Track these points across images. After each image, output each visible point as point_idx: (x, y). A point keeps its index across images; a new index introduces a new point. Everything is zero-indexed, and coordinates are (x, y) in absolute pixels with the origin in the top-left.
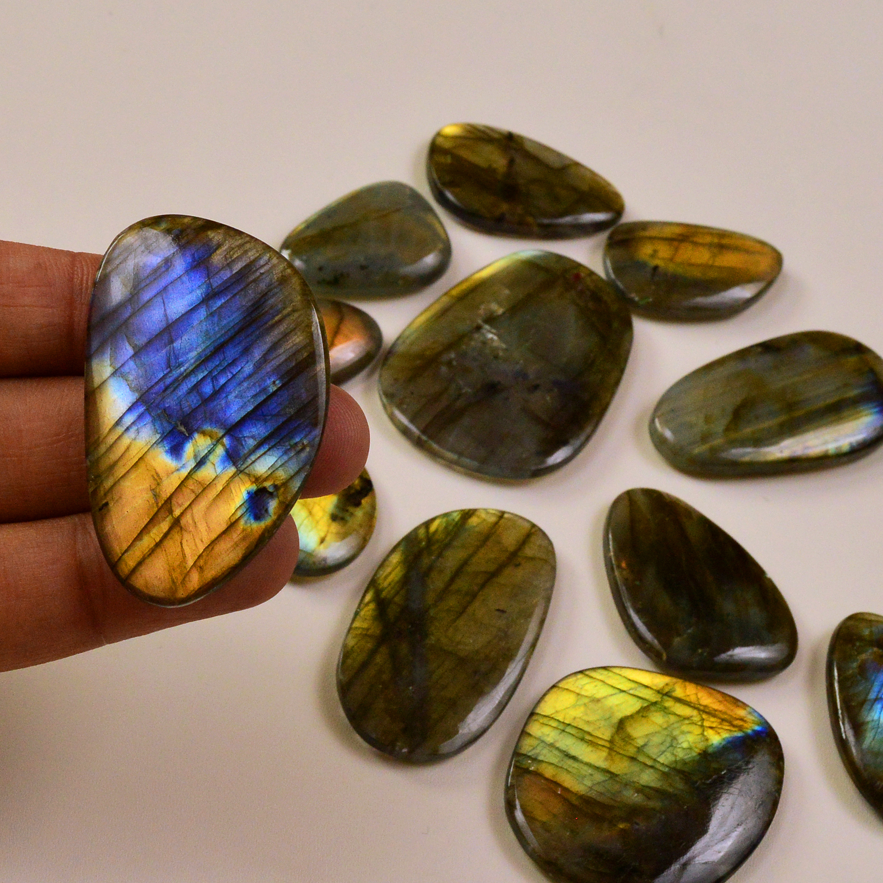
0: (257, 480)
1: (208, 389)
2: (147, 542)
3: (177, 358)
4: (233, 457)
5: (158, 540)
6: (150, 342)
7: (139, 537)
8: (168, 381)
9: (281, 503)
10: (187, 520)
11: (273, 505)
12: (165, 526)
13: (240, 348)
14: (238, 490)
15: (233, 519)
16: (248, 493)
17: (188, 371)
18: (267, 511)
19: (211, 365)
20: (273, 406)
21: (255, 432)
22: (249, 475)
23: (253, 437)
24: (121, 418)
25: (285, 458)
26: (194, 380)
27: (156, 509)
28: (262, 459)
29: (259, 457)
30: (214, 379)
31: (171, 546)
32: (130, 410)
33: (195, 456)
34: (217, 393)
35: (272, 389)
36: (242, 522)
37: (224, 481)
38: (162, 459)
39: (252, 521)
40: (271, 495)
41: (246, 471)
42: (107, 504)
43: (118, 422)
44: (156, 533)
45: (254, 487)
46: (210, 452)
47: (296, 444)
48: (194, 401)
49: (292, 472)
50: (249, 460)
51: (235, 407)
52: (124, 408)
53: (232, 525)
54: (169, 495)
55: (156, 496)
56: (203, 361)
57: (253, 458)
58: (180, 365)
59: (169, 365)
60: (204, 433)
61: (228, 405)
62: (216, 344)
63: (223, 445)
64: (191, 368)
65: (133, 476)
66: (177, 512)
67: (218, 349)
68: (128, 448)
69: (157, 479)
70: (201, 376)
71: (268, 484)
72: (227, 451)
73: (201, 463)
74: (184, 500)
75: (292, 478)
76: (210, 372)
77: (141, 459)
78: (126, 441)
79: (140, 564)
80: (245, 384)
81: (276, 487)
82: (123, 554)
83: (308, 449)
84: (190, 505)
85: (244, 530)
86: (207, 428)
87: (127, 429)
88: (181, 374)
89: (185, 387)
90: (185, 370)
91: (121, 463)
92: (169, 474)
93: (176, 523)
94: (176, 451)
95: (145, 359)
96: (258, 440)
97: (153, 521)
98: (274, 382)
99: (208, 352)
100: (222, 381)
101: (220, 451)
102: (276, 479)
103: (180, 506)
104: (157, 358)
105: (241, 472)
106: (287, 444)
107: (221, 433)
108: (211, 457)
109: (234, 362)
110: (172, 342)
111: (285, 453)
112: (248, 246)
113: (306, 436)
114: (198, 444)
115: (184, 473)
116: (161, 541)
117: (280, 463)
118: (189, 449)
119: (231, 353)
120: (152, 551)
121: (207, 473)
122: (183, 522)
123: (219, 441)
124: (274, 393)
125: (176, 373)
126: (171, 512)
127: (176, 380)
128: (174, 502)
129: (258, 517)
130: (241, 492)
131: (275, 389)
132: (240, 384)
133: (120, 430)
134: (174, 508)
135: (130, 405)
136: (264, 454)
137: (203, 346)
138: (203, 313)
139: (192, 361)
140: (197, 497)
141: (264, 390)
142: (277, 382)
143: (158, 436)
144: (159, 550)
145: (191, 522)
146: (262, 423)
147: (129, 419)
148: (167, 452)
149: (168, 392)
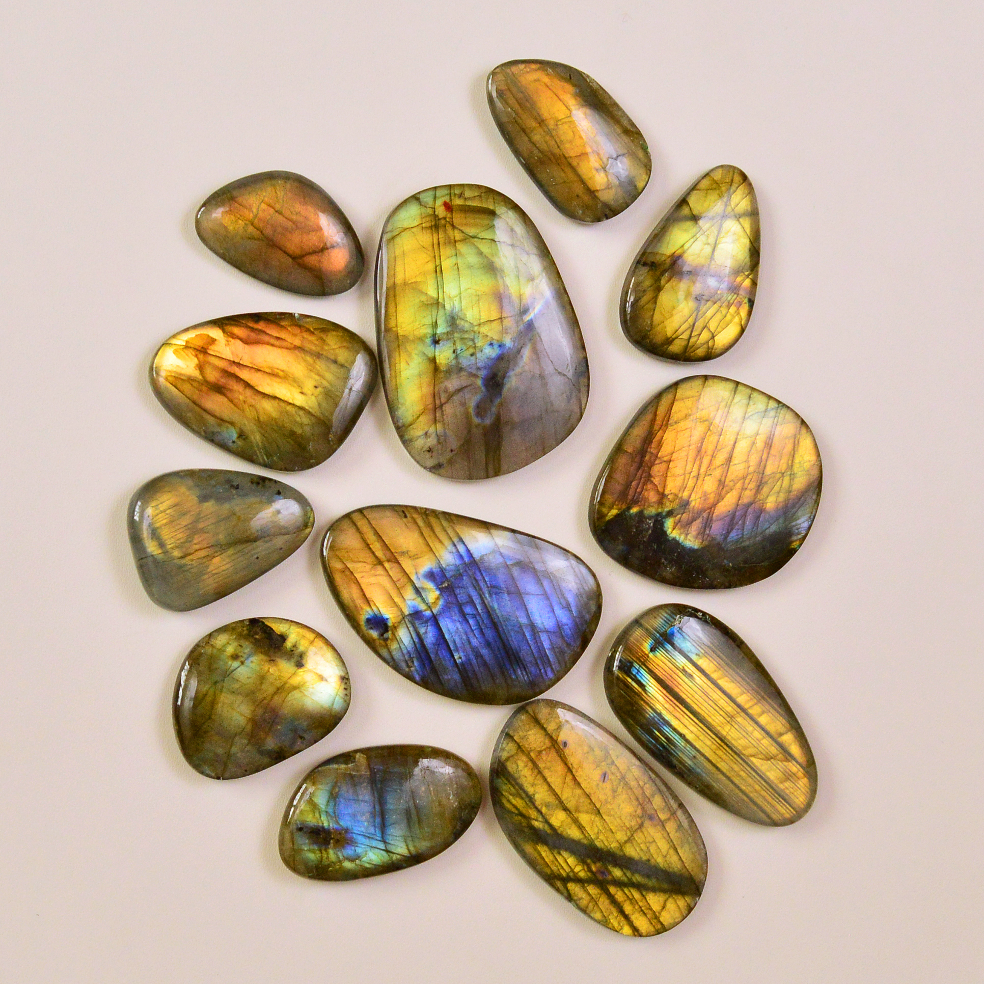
0: (395, 628)
1: (468, 610)
2: (371, 538)
3: (496, 594)
4: (416, 615)
5: (371, 546)
6: (512, 577)
7: (376, 533)
8: (482, 584)
9: (374, 640)
10: (380, 570)
11: (374, 634)
12: (379, 554)
13: (491, 640)
14: (391, 612)
15: (372, 604)
16: (387, 619)
17: (485, 599)
18: (371, 628)
19: (484, 616)
20: (443, 653)
21: (430, 637)
22: (400, 622)
23: (426, 632)
24: (464, 544)
25: (405, 651)
26: (477, 601)
27: (393, 551)
28: (409, 635)
29: (410, 633)
30: (474, 616)
31: (365, 555)
32: (468, 551)
33: (423, 588)
34: (464, 616)
36: (368, 609)
37: (400, 604)
38: (427, 564)
39: (367, 617)
40: (382, 635)
41: (403, 622)
42: (406, 517)
43: (461, 540)
44: (376, 547)
45: (390, 624)
46: (423, 599)
47: (413, 662)
48: (462, 597)
49: (394, 653)
50: (410, 625)
51: (451, 625)
52: (470, 547)
53: (368, 601)
54: (401, 562)
55: (403, 553)
56: (488, 612)
57: (411, 629)
58: (491, 595)
59: (493, 587)
60: (438, 599)
61: (454, 621)
62: (499, 624)
63: (425, 610)
64: (486, 601)
65: (421, 541)
66: (387, 565)
67: (495, 625)
68: (440, 541)
69: (414, 557)
70: (479, 608)
71: (389, 634)
72: (421, 612)
73: (417, 591)
74: (394, 572)
75: (390, 652)
76: (479, 614)
77: (431, 550)
78: (447, 542)
79: (358, 529)
80: (464, 637)
81: (386, 640)
82: (367, 519)
83: (407, 669)
84: (390, 576)
85: (362, 608)
86: (441, 603)
87: (455, 545)
88: (484, 594)
89: (473, 593)
90: (486, 598)
91: (431, 533)
92: (416, 567)
93: (380, 563)
94: (431, 576)
95: (503, 570)
96: (423, 636)
97: (385, 546)
98: (460, 658)
99: (494, 616)
100: (471, 621)
101: (422, 607)
102: (392, 640)
103: (391, 568)
104: (500, 580)
105: (404, 618)
106: (414, 656)
107: (435, 611)
108: (419, 599)
109: (482, 633)
110: (509, 593)
111: (408, 652)
112: (563, 666)
113: (416, 669)
114: (432, 594)
115: (414, 578)
116: (370, 548)
117: (402, 647)
118: (430, 585)
119: (489, 633)
120: (364, 541)
121: (409, 594)
122: (379, 568)
123: (430, 608)
124: (453, 656)
125: (485, 590)
126: (388, 561)
127: (481, 589)
128: (395, 565)
129: (368, 621)
130: (389, 614)
131: (456, 657)
132: (466, 634)
133: (455, 540)
134: (390, 563)
135: (471, 552)
136: (412, 638)
137: (499, 614)
138: (523, 620)
139: (491, 604)
140: (394, 582)
141: (457, 650)
142: (460, 660)
143: (444, 566)
144: (364, 545)
145: (378, 573)
146: (434, 641)
147: (461, 549)
148: (431, 569)
149: (474, 582)
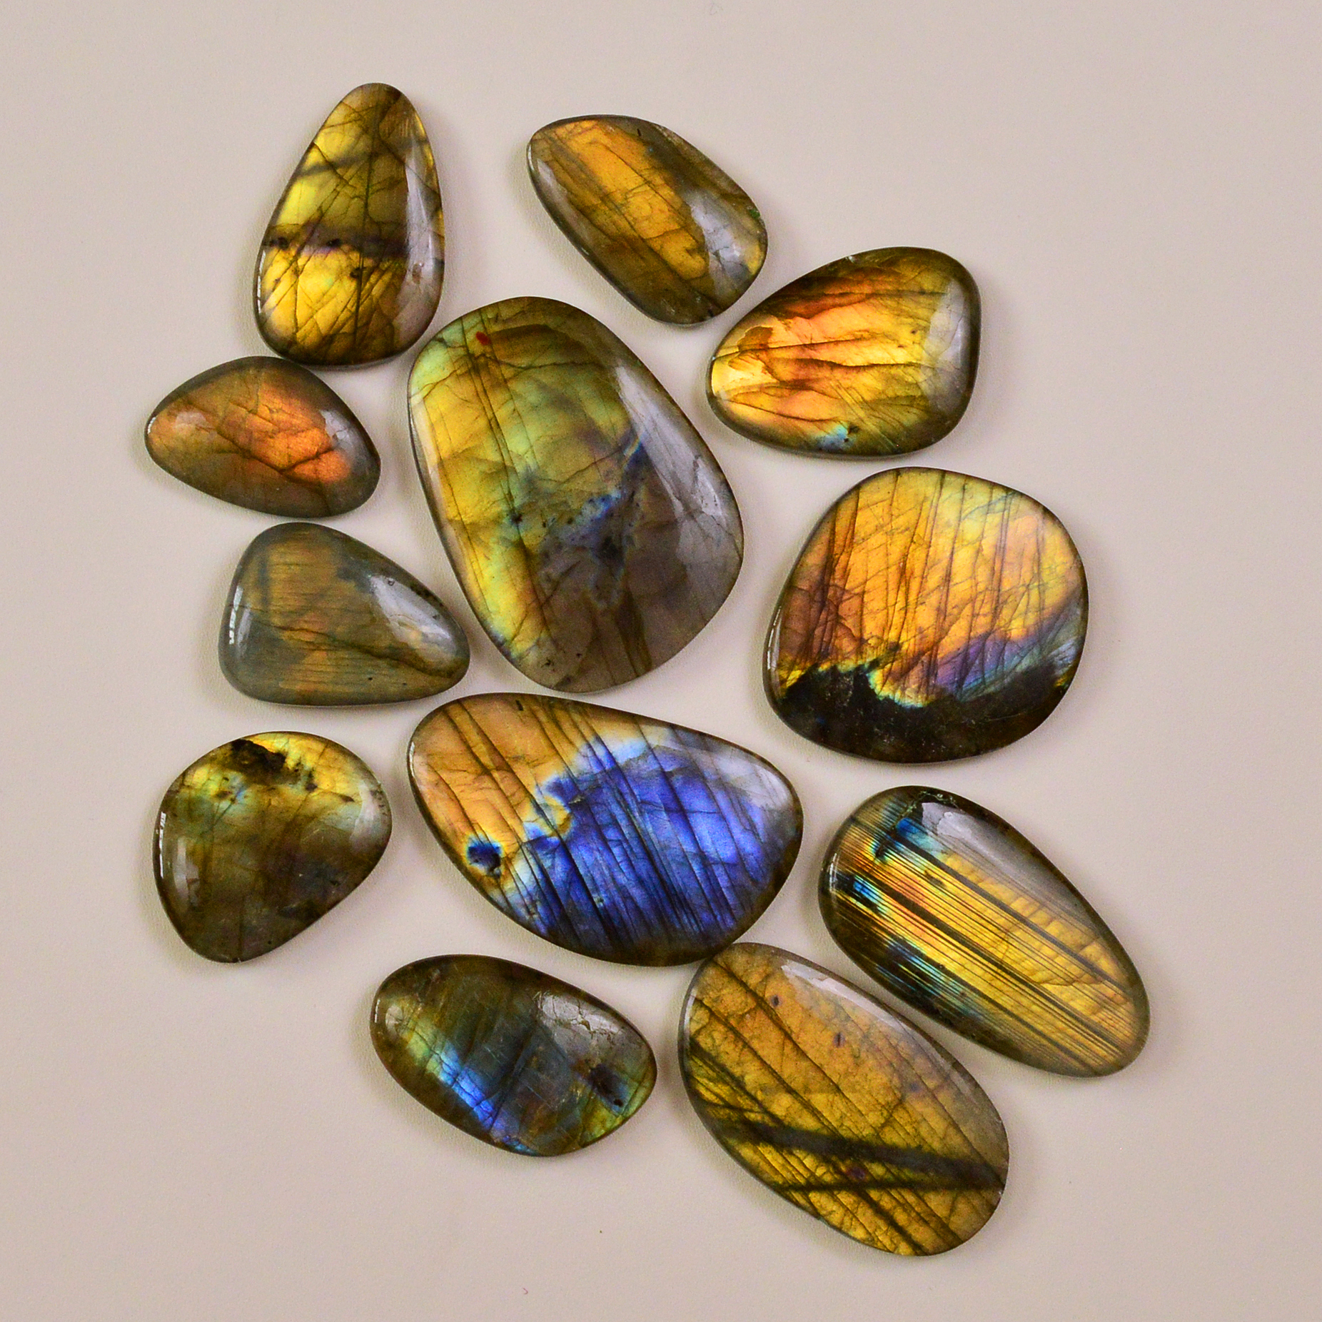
0: (509, 860)
1: (611, 834)
2: (474, 738)
3: (650, 812)
4: (538, 843)
5: (474, 750)
6: (672, 789)
7: (481, 732)
8: (629, 799)
9: (481, 878)
10: (487, 783)
11: (481, 869)
12: (486, 760)
13: (645, 876)
14: (503, 839)
15: (476, 827)
16: (498, 848)
18: (476, 861)
19: (634, 843)
20: (577, 894)
21: (559, 872)
22: (515, 853)
23: (553, 866)
24: (603, 743)
25: (524, 893)
26: (623, 823)
27: (504, 755)
28: (529, 870)
29: (530, 867)
30: (620, 843)
31: (465, 761)
32: (609, 754)
33: (547, 806)
34: (605, 842)
35: (596, 898)
36: (471, 835)
37: (516, 829)
38: (552, 773)
39: (470, 845)
40: (491, 870)
41: (520, 851)
42: (521, 709)
43: (599, 739)
44: (481, 750)
45: (502, 855)
46: (547, 820)
47: (536, 907)
48: (603, 818)
49: (509, 895)
50: (531, 856)
51: (586, 856)
52: (611, 748)
53: (471, 824)
54: (515, 771)
55: (517, 759)
56: (640, 838)
57: (532, 862)
58: (641, 813)
59: (643, 802)
60: (568, 819)
61: (591, 850)
62: (654, 853)
63: (551, 836)
64: (635, 822)
65: (543, 741)
66: (496, 775)
67: (649, 855)
68: (571, 743)
69: (534, 763)
70: (625, 831)
71: (502, 869)
72: (545, 837)
73: (539, 809)
74: (507, 784)
75: (503, 894)
76: (626, 841)
77: (557, 753)
78: (579, 743)
79: (456, 727)
80: (606, 872)
81: (498, 877)
82: (468, 713)
83: (528, 917)
84: (500, 789)
85: (463, 834)
86: (572, 825)
87: (590, 746)
88: (631, 811)
89: (618, 812)
90: (634, 817)
91: (557, 732)
92: (536, 777)
93: (486, 771)
94: (558, 788)
95: (659, 780)
96: (548, 870)
97: (493, 749)
98: (602, 901)
99: (648, 843)
100: (616, 850)
101: (547, 831)
102: (505, 878)
103: (502, 780)
104: (655, 793)
105: (520, 847)
106: (537, 898)
107: (564, 836)
108: (542, 820)
109: (631, 865)
110: (668, 810)
111: (529, 894)
112: (748, 911)
113: (540, 918)
114: (559, 813)
115: (534, 792)
116: (472, 753)
117: (520, 885)
118: (556, 801)
119: (643, 867)
120: (464, 742)
121: (528, 814)
122: (486, 778)
123: (557, 832)
124: (591, 898)
125: (634, 806)
126: (498, 769)
127: (628, 806)
128: (508, 774)
129: (472, 851)
130: (502, 843)
131: (595, 900)
132: (609, 868)
133: (591, 740)
134: (500, 772)
135: (614, 755)
136: (533, 873)
137: (655, 841)
138: (689, 848)
139: (643, 826)
140: (507, 798)
141: (597, 890)
142: (602, 904)
143: (575, 775)
144: (463, 747)
145: (484, 785)
146: (564, 879)
147: (600, 752)
148: (559, 779)
149: (617, 794)
